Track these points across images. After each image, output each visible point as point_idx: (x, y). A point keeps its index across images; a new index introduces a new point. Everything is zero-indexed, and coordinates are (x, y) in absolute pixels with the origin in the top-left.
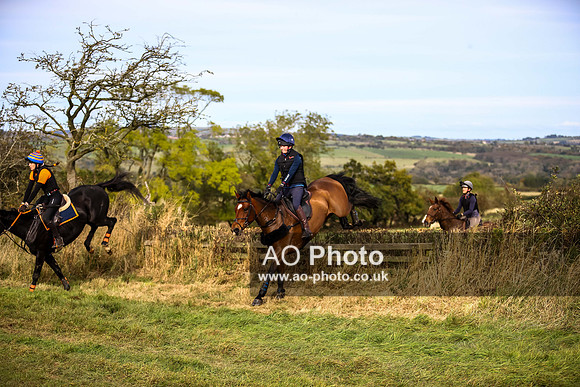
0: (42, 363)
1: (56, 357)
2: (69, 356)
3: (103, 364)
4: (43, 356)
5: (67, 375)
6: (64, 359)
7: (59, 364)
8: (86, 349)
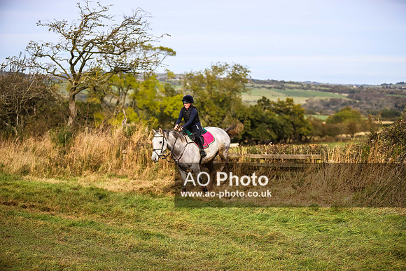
0: (54, 233)
1: (63, 229)
2: (71, 228)
3: (95, 235)
4: (54, 228)
5: (71, 241)
6: (69, 231)
7: (65, 234)
8: (83, 224)
